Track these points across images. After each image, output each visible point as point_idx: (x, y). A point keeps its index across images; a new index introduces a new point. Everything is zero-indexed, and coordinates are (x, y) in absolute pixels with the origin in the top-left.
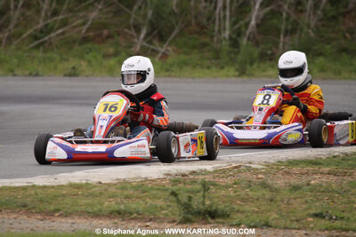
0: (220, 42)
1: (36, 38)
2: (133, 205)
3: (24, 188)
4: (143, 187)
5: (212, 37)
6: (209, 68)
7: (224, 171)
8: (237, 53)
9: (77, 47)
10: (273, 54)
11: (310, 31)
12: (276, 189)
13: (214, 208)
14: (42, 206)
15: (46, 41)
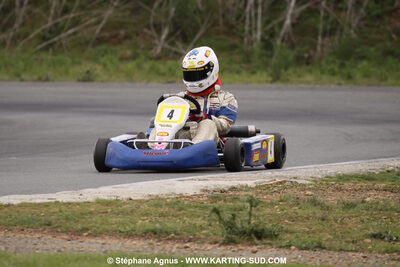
0: (251, 43)
1: (44, 39)
2: (170, 224)
3: (46, 205)
4: (179, 204)
5: (242, 38)
6: (238, 72)
7: (267, 187)
8: (271, 56)
9: (90, 49)
10: (310, 57)
11: (352, 31)
12: (328, 207)
13: (261, 227)
14: (68, 224)
15: (55, 43)
